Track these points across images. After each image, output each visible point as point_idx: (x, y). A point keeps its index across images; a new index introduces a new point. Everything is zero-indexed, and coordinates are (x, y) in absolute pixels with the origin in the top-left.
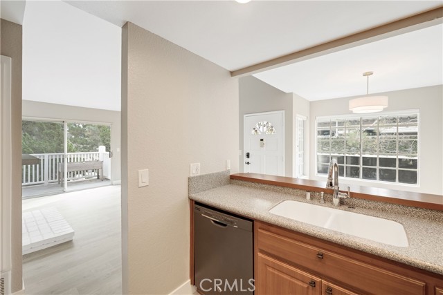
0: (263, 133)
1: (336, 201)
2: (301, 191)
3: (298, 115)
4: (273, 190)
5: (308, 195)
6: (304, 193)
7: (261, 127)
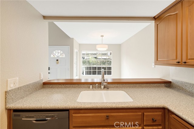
0: (58, 57)
1: (102, 87)
2: (87, 85)
3: (75, 49)
4: (73, 87)
5: (91, 86)
6: (88, 86)
7: (57, 53)
